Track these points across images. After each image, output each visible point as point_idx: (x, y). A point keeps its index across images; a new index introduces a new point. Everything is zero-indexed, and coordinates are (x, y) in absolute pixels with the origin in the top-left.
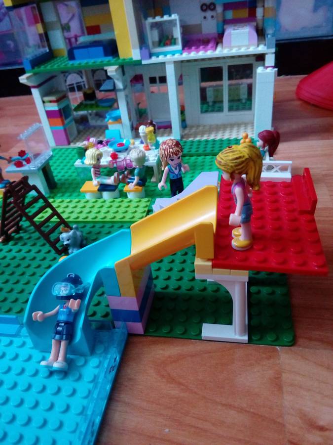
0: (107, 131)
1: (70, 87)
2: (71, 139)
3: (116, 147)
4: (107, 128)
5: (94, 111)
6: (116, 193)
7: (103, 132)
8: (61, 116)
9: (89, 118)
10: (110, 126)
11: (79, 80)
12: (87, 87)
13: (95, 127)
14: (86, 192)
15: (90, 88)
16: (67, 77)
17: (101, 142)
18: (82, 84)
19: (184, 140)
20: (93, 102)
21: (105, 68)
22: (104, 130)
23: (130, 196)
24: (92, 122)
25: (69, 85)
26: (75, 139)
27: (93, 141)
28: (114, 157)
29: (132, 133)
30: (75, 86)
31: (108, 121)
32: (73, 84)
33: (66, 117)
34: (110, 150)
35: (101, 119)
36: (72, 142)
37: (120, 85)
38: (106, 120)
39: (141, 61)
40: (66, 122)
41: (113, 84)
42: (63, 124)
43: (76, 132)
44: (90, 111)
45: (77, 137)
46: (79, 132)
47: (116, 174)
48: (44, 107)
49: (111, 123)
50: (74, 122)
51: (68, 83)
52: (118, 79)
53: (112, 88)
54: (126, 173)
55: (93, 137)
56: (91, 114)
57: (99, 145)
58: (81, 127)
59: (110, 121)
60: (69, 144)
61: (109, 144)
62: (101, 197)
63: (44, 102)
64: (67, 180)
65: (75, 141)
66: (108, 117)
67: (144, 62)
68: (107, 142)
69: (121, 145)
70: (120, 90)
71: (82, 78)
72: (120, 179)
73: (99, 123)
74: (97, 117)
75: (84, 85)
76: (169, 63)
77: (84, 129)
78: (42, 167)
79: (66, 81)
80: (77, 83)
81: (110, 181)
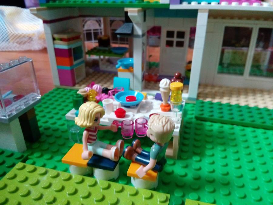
0: (115, 79)
1: (87, 32)
2: (77, 81)
3: (123, 100)
4: (116, 74)
5: (107, 57)
6: (115, 173)
7: (112, 78)
8: (70, 56)
9: (101, 63)
10: (119, 73)
11: (97, 27)
12: (103, 34)
13: (104, 72)
14: (71, 164)
15: (105, 35)
16: (86, 22)
17: (106, 91)
18: (99, 31)
19: (201, 99)
20: (107, 49)
21: (126, 9)
22: (113, 77)
23: (136, 184)
24: (103, 67)
25: (87, 30)
26: (81, 81)
27: (97, 88)
28: (120, 113)
29: (142, 83)
30: (92, 32)
31: (119, 67)
32: (90, 30)
33: (76, 59)
34: (115, 103)
35: (112, 65)
36: (78, 83)
37: (139, 31)
38: (117, 66)
39: (169, 5)
40: (75, 63)
41: (131, 29)
42: (71, 64)
43: (84, 75)
44: (102, 57)
45: (85, 79)
46: (88, 74)
47: (119, 143)
48: (54, 44)
49: (121, 71)
50: (83, 65)
51: (86, 28)
52: (137, 24)
53: (129, 32)
54: (134, 143)
55: (98, 83)
56: (102, 60)
57: (103, 95)
58: (91, 71)
59: (121, 68)
60: (74, 85)
61: (116, 94)
62: (91, 175)
63: (54, 39)
64: (57, 130)
65: (81, 83)
66: (119, 63)
67: (172, 7)
68: (115, 92)
69: (132, 98)
70: (138, 36)
71: (100, 25)
72: (124, 152)
73: (109, 68)
74: (108, 63)
75: (101, 32)
76: (203, 10)
77: (93, 73)
78: (20, 115)
79: (84, 26)
80: (94, 30)
81: (109, 153)
